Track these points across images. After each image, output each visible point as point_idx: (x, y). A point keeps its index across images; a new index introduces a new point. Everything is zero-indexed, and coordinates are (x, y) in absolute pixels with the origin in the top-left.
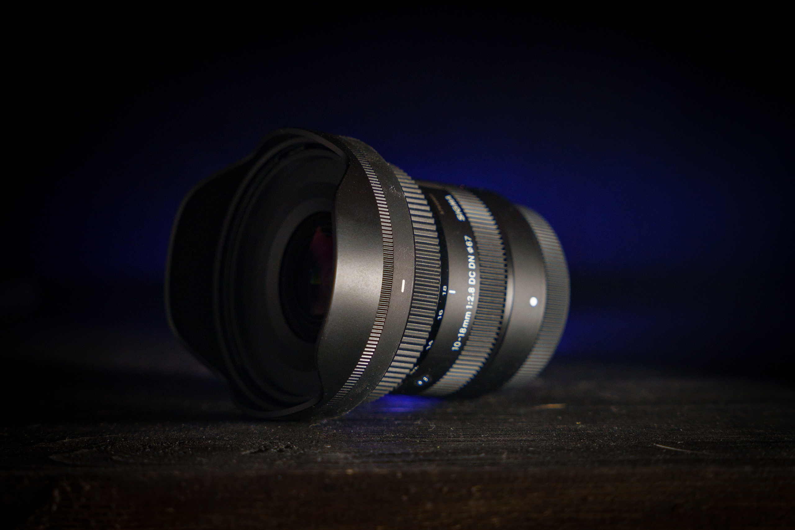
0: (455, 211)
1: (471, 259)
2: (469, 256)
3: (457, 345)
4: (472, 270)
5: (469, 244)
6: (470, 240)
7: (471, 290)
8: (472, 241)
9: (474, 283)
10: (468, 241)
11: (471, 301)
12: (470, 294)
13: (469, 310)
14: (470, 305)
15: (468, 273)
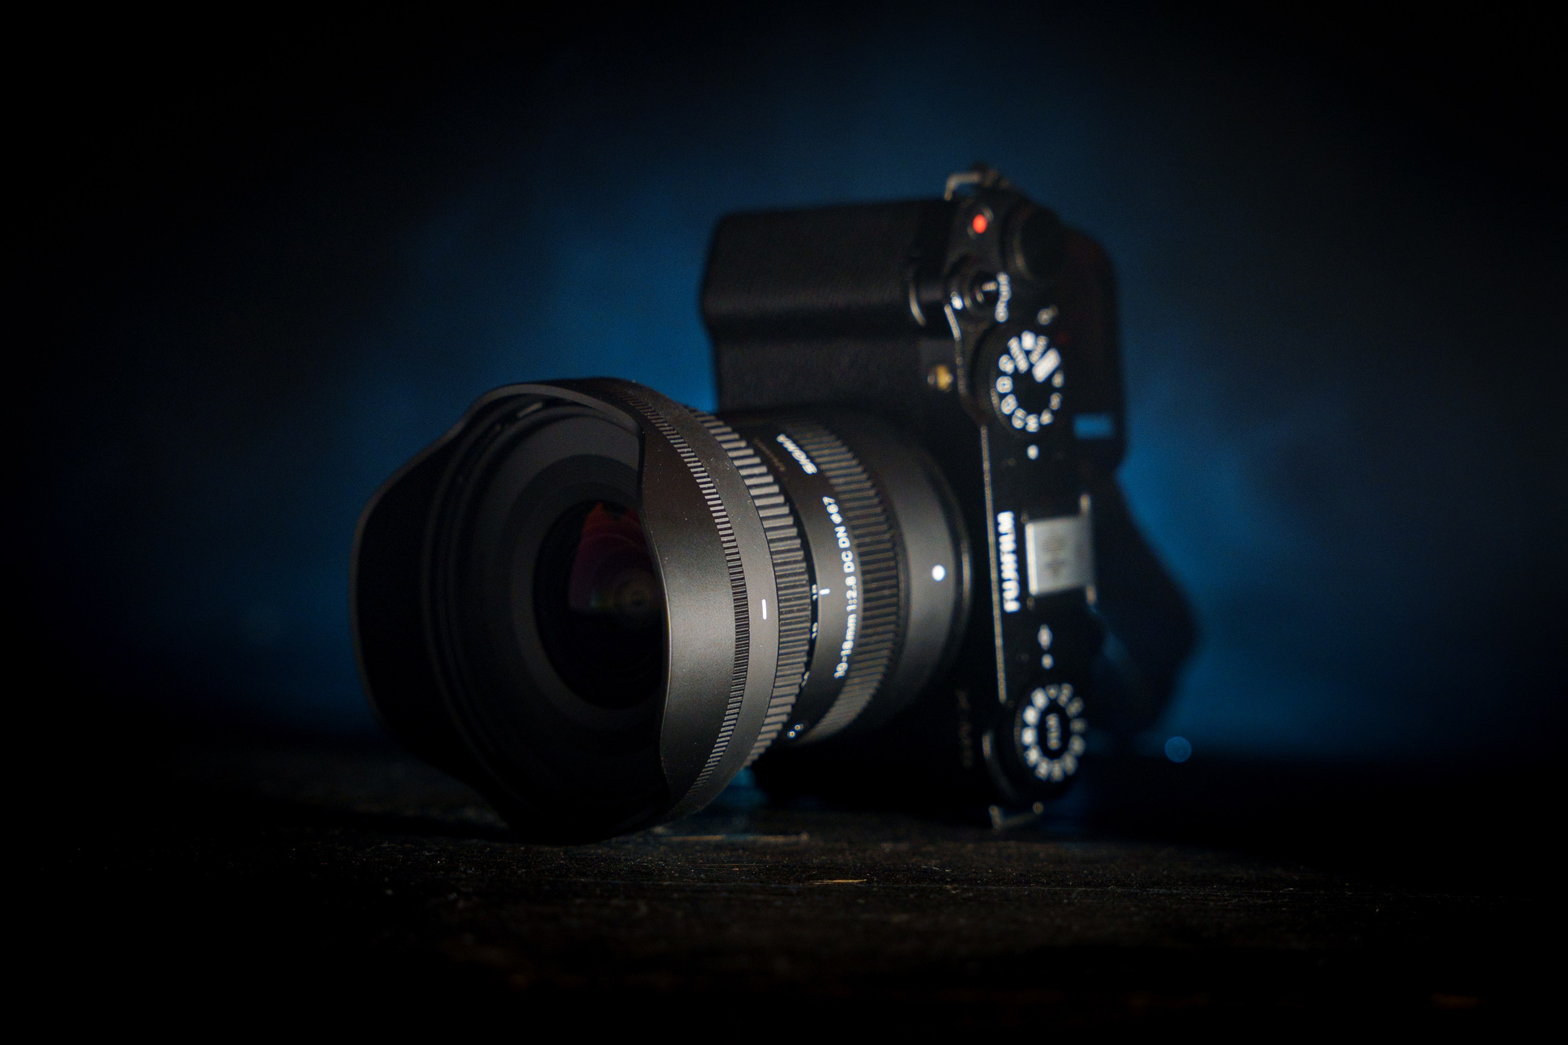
0: (797, 459)
1: (841, 532)
2: (837, 529)
3: (841, 669)
4: (846, 549)
5: (833, 509)
6: (831, 502)
7: (851, 581)
8: (836, 503)
9: (852, 569)
10: (830, 504)
11: (852, 599)
12: (850, 588)
13: (852, 612)
14: (853, 604)
15: (841, 555)
